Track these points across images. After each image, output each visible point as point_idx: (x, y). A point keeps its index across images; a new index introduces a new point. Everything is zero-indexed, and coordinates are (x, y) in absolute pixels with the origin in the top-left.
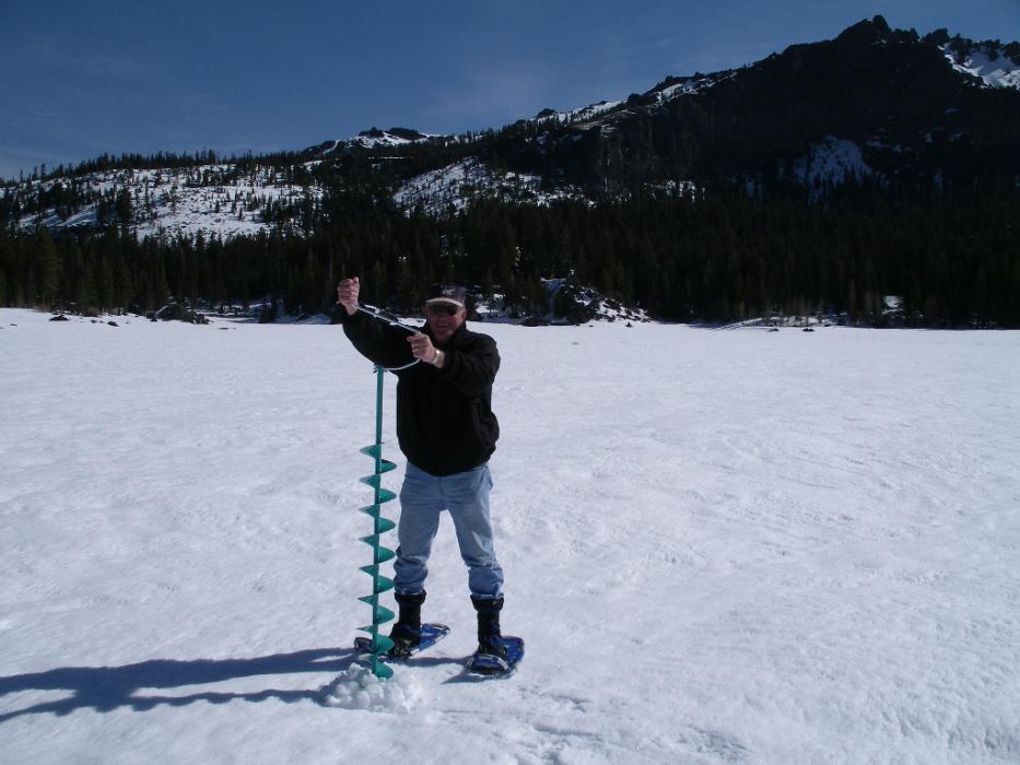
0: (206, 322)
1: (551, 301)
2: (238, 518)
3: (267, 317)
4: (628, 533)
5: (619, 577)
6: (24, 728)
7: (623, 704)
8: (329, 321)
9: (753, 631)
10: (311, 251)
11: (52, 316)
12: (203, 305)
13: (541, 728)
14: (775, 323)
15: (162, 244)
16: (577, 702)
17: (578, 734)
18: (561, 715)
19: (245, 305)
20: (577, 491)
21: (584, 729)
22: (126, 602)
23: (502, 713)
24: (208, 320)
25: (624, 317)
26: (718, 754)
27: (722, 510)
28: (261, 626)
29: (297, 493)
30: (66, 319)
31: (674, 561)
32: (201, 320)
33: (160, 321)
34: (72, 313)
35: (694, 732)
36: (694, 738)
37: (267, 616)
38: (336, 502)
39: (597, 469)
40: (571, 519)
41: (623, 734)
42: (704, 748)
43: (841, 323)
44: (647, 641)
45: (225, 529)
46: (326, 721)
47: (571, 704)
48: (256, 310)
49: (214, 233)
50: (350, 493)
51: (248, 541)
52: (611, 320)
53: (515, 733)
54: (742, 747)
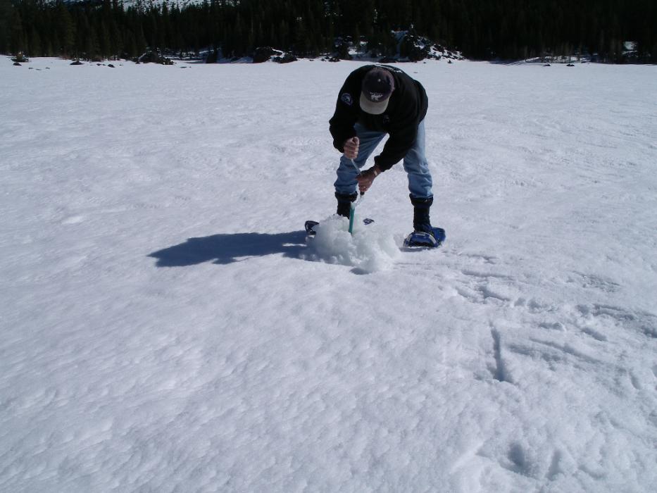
0: (172, 63)
1: (398, 46)
2: (220, 160)
3: (211, 59)
4: (486, 169)
5: (488, 193)
6: (105, 274)
7: (521, 259)
8: (252, 61)
9: (594, 221)
10: (238, 15)
11: (71, 62)
12: (170, 52)
13: (467, 273)
14: (548, 60)
15: (140, 12)
16: (487, 258)
17: (495, 276)
18: (480, 266)
19: (197, 51)
20: (445, 146)
21: (498, 273)
22: (155, 207)
23: (437, 264)
24: (173, 62)
25: (447, 57)
26: (598, 288)
27: (547, 157)
28: (251, 218)
29: (257, 147)
30: (80, 64)
31: (522, 184)
32: (168, 62)
33: (142, 63)
34: (85, 59)
35: (578, 276)
36: (578, 279)
37: (255, 213)
38: (283, 151)
39: (455, 135)
40: (445, 161)
41: (528, 276)
42: (588, 285)
43: (593, 60)
44: (521, 227)
45: (214, 166)
46: (314, 269)
47: (483, 260)
48: (204, 55)
49: (174, 4)
50: (293, 146)
51: (229, 173)
52: (438, 58)
53: (450, 275)
54: (615, 284)
